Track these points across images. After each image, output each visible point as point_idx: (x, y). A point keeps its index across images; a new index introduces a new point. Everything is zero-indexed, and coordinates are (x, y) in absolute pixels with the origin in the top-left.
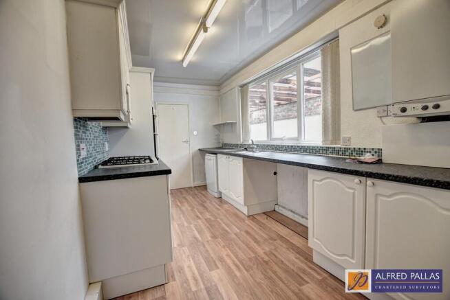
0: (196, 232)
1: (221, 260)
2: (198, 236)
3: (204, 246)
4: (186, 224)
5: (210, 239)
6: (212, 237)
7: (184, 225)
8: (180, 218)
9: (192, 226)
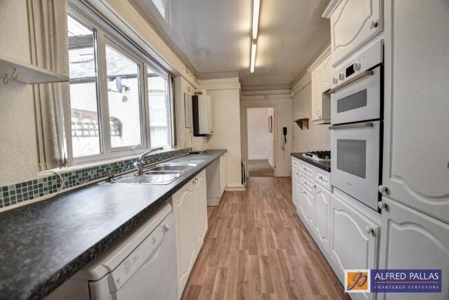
0: (274, 238)
1: (263, 216)
2: (273, 234)
3: (271, 225)
4: (284, 251)
5: (264, 229)
6: (262, 230)
7: (288, 251)
8: (293, 269)
9: (277, 247)
